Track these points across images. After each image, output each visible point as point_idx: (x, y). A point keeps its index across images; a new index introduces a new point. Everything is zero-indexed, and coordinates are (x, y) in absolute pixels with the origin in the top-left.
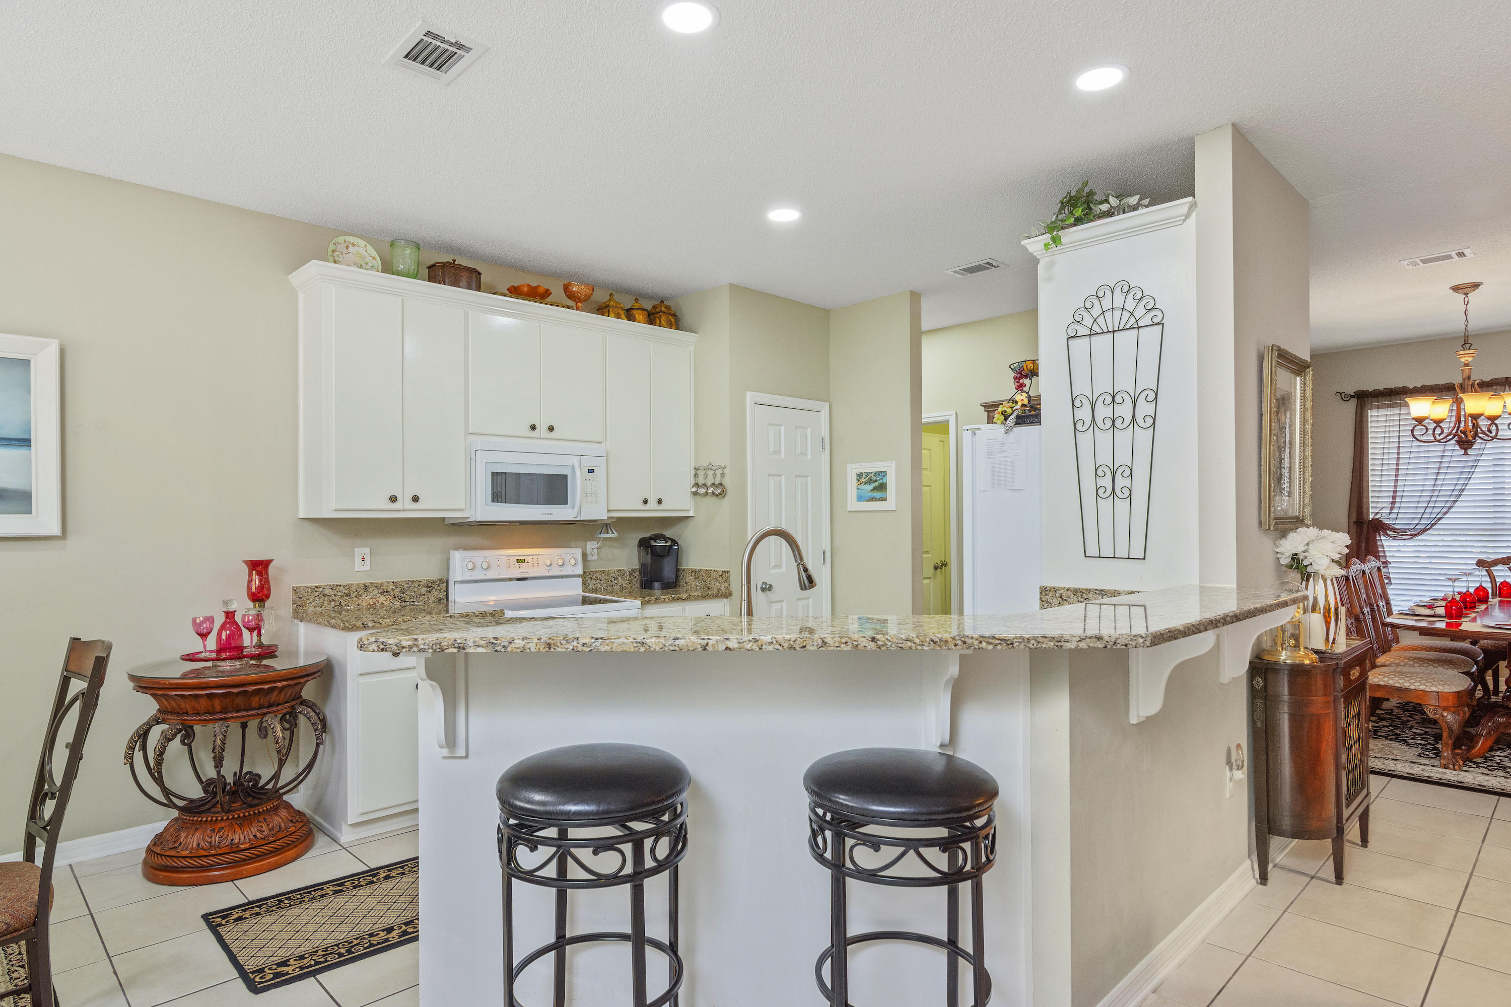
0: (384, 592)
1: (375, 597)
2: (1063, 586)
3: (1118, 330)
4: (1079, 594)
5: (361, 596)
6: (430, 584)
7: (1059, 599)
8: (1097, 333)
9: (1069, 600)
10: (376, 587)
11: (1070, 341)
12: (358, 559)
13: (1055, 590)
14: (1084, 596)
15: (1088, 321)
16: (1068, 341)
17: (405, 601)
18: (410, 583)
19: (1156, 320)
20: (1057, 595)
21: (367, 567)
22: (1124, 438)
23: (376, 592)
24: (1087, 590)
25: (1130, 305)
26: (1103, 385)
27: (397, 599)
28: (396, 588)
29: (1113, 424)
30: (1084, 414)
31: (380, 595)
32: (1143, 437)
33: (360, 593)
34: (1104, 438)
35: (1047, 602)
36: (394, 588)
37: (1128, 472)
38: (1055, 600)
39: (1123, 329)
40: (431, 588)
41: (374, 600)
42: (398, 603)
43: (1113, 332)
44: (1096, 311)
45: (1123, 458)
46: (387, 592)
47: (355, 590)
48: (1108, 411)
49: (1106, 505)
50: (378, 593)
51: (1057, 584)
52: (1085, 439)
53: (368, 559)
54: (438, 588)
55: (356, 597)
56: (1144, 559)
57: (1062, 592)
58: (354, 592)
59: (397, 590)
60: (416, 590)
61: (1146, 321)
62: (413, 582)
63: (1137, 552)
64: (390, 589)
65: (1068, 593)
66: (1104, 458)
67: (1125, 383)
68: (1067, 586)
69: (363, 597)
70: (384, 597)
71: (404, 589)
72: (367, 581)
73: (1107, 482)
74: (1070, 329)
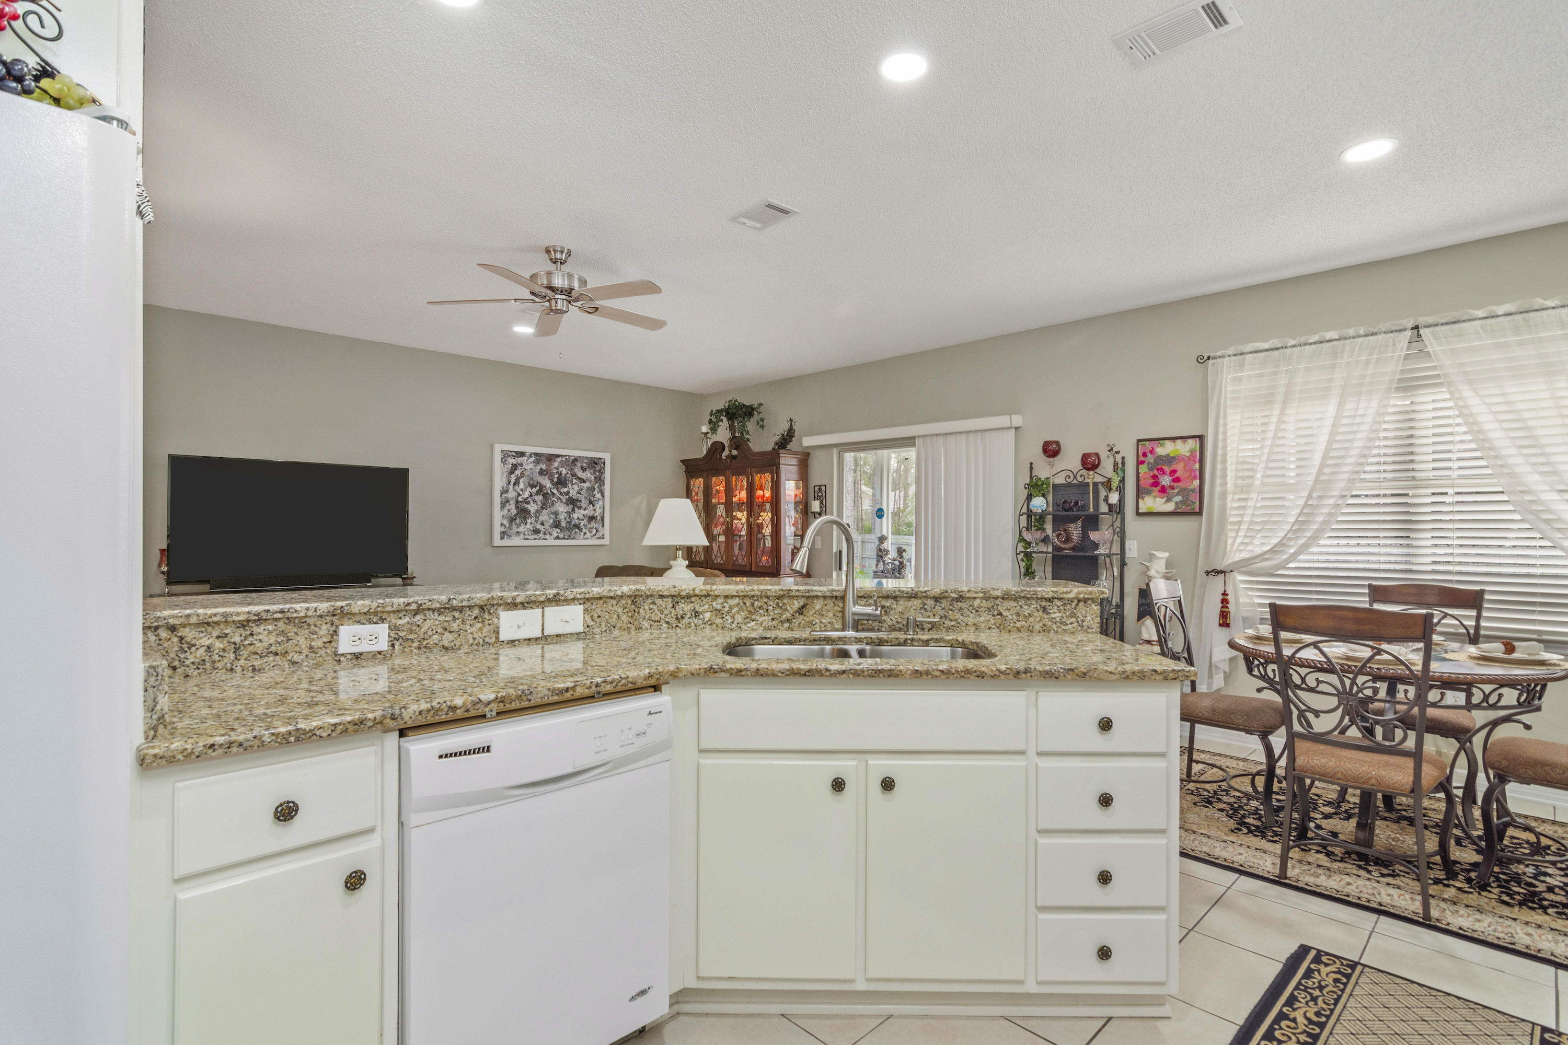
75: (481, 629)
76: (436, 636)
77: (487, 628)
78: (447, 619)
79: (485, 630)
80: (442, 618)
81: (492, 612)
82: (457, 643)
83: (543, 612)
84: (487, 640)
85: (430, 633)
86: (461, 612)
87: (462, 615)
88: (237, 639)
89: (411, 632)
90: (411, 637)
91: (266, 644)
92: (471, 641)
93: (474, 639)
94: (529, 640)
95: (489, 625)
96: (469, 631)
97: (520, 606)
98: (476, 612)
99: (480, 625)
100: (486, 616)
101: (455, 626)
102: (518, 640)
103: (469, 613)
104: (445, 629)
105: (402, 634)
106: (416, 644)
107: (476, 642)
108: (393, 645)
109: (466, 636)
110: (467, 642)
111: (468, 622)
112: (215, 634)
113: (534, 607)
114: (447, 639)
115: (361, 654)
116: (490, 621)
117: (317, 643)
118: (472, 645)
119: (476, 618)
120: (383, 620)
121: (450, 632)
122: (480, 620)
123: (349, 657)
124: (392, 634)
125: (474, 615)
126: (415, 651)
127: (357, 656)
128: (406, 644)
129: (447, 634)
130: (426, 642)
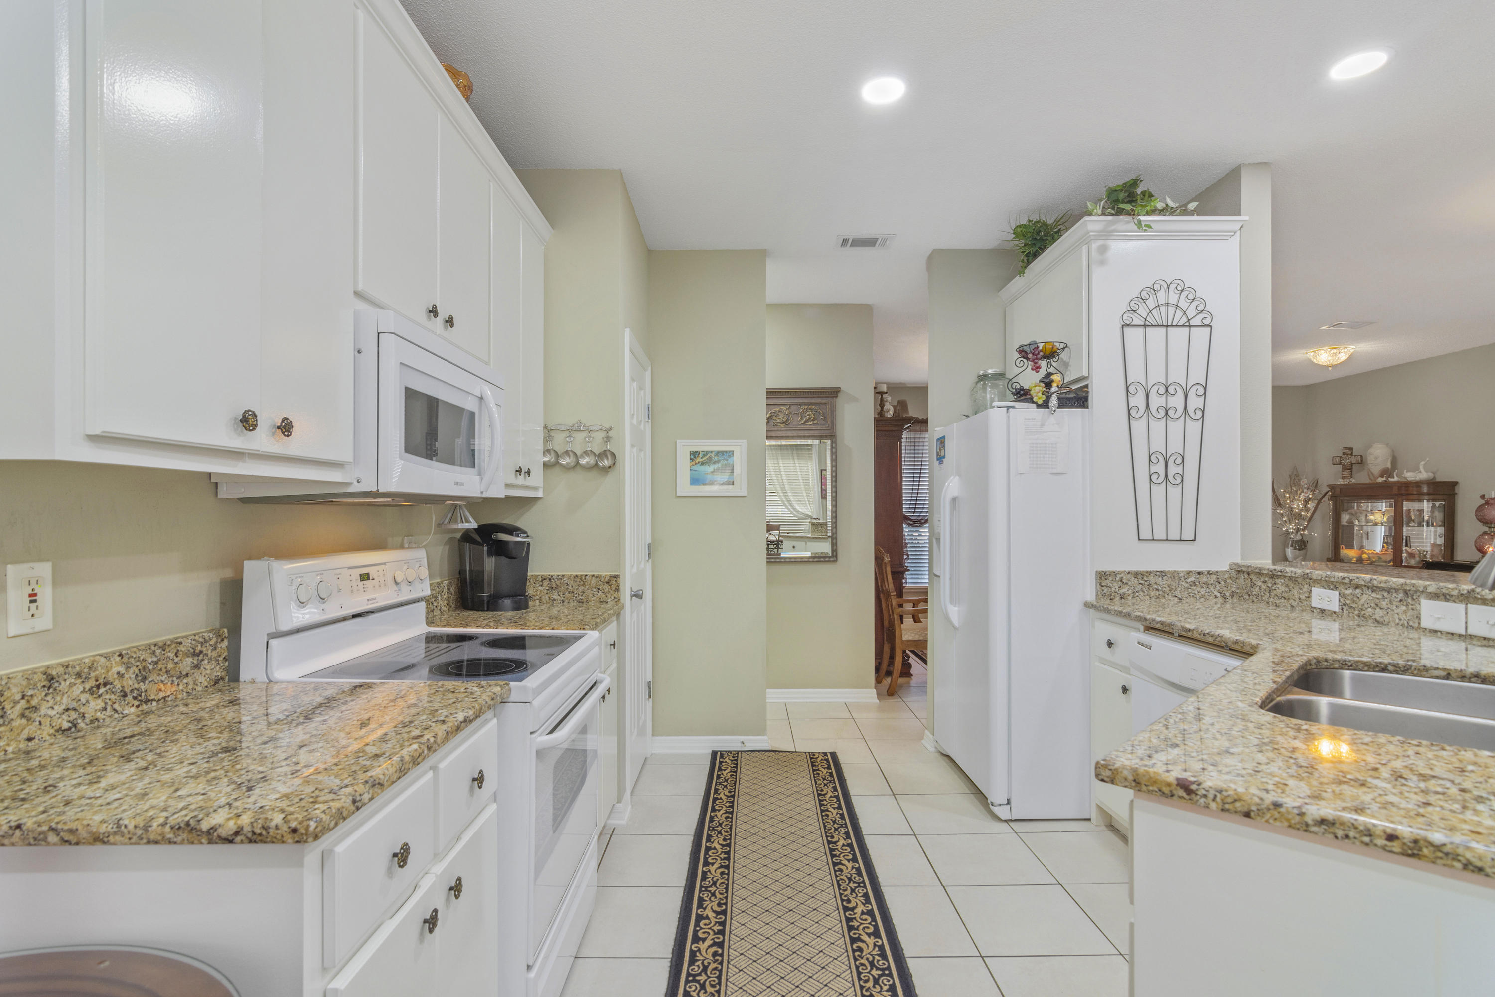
0: (98, 687)
1: (74, 705)
2: (1123, 570)
3: (1172, 325)
4: (1140, 577)
5: (35, 709)
6: (199, 648)
7: (1120, 583)
8: (1152, 325)
9: (1129, 583)
10: (79, 675)
11: (1126, 329)
12: (16, 597)
13: (1115, 574)
14: (1145, 578)
15: (1143, 311)
16: (1123, 328)
17: (147, 701)
18: (158, 651)
19: (1207, 322)
20: (1117, 579)
21: (45, 621)
22: (1175, 427)
23: (77, 690)
24: (1147, 572)
25: (1183, 304)
26: (1157, 376)
27: (129, 698)
28: (128, 668)
29: (1167, 414)
30: (1138, 400)
31: (87, 696)
32: (1194, 428)
33: (34, 702)
34: (1158, 427)
35: (1107, 587)
36: (122, 670)
37: (1179, 460)
38: (1115, 584)
39: (1176, 325)
40: (201, 657)
41: (73, 715)
42: (133, 710)
43: (1167, 326)
44: (1151, 303)
45: (1175, 446)
46: (105, 685)
47: (18, 697)
48: (1161, 401)
49: (1159, 491)
50: (84, 692)
51: (1117, 569)
52: (1139, 427)
53: (46, 594)
54: (214, 654)
55: (23, 716)
56: (1194, 540)
57: (1122, 575)
58: (16, 703)
59: (131, 674)
60: (170, 666)
61: (1196, 321)
62: (164, 646)
63: (1188, 534)
64: (112, 676)
65: (1129, 576)
66: (1158, 445)
67: (1177, 376)
68: (1127, 570)
69: (43, 711)
70: (99, 701)
71: (144, 668)
72: (51, 661)
73: (1160, 468)
74: (1125, 316)
75: (1405, 612)
76: (1370, 609)
77: (1410, 613)
78: (1378, 596)
79: (1409, 614)
80: (1374, 595)
81: (1415, 597)
82: (1386, 619)
83: (1466, 609)
84: (1411, 623)
85: (1366, 606)
86: (1389, 592)
87: (1389, 596)
88: (1270, 585)
89: (1354, 601)
90: (1354, 605)
91: (1280, 591)
92: (1397, 621)
93: (1400, 619)
94: (1452, 634)
95: (1413, 609)
96: (1396, 611)
97: (1442, 597)
98: (1401, 595)
99: (1404, 608)
100: (1410, 600)
101: (1384, 604)
102: (1441, 632)
103: (1395, 595)
104: (1377, 605)
105: (1348, 602)
106: (1357, 612)
107: (1401, 622)
108: (1342, 609)
109: (1393, 615)
110: (1394, 621)
111: (1394, 603)
112: (1262, 580)
113: (1457, 601)
114: (1379, 613)
115: (1324, 610)
116: (1413, 607)
117: (1303, 597)
118: (1398, 624)
119: (1401, 600)
120: (1336, 588)
121: (1381, 608)
122: (1405, 603)
123: (1318, 610)
124: (1342, 600)
125: (1400, 598)
126: (1356, 617)
127: (1322, 611)
128: (1350, 610)
129: (1378, 610)
130: (1363, 612)
